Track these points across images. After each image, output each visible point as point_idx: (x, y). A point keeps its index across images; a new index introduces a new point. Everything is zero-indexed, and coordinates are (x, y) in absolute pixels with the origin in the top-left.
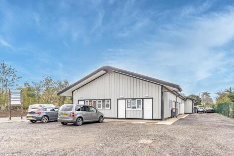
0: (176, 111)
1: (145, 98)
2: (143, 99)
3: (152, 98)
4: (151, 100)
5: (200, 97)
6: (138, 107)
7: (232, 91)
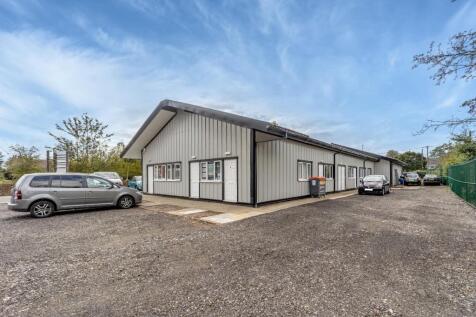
0: (317, 183)
1: (226, 158)
2: (223, 160)
3: (237, 158)
4: (235, 161)
5: (425, 155)
6: (216, 176)
7: (474, 139)
